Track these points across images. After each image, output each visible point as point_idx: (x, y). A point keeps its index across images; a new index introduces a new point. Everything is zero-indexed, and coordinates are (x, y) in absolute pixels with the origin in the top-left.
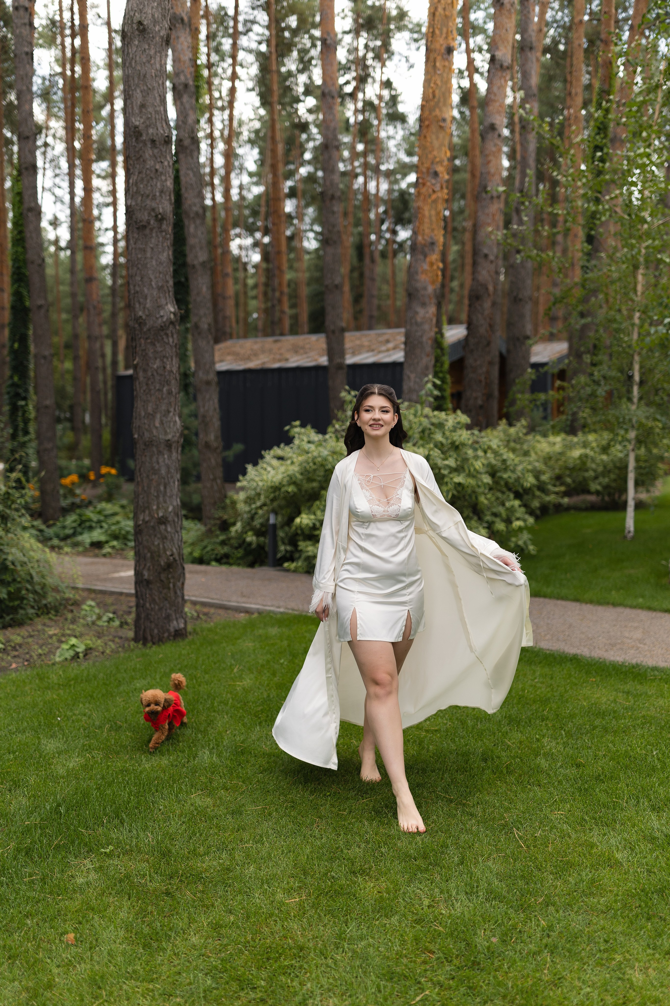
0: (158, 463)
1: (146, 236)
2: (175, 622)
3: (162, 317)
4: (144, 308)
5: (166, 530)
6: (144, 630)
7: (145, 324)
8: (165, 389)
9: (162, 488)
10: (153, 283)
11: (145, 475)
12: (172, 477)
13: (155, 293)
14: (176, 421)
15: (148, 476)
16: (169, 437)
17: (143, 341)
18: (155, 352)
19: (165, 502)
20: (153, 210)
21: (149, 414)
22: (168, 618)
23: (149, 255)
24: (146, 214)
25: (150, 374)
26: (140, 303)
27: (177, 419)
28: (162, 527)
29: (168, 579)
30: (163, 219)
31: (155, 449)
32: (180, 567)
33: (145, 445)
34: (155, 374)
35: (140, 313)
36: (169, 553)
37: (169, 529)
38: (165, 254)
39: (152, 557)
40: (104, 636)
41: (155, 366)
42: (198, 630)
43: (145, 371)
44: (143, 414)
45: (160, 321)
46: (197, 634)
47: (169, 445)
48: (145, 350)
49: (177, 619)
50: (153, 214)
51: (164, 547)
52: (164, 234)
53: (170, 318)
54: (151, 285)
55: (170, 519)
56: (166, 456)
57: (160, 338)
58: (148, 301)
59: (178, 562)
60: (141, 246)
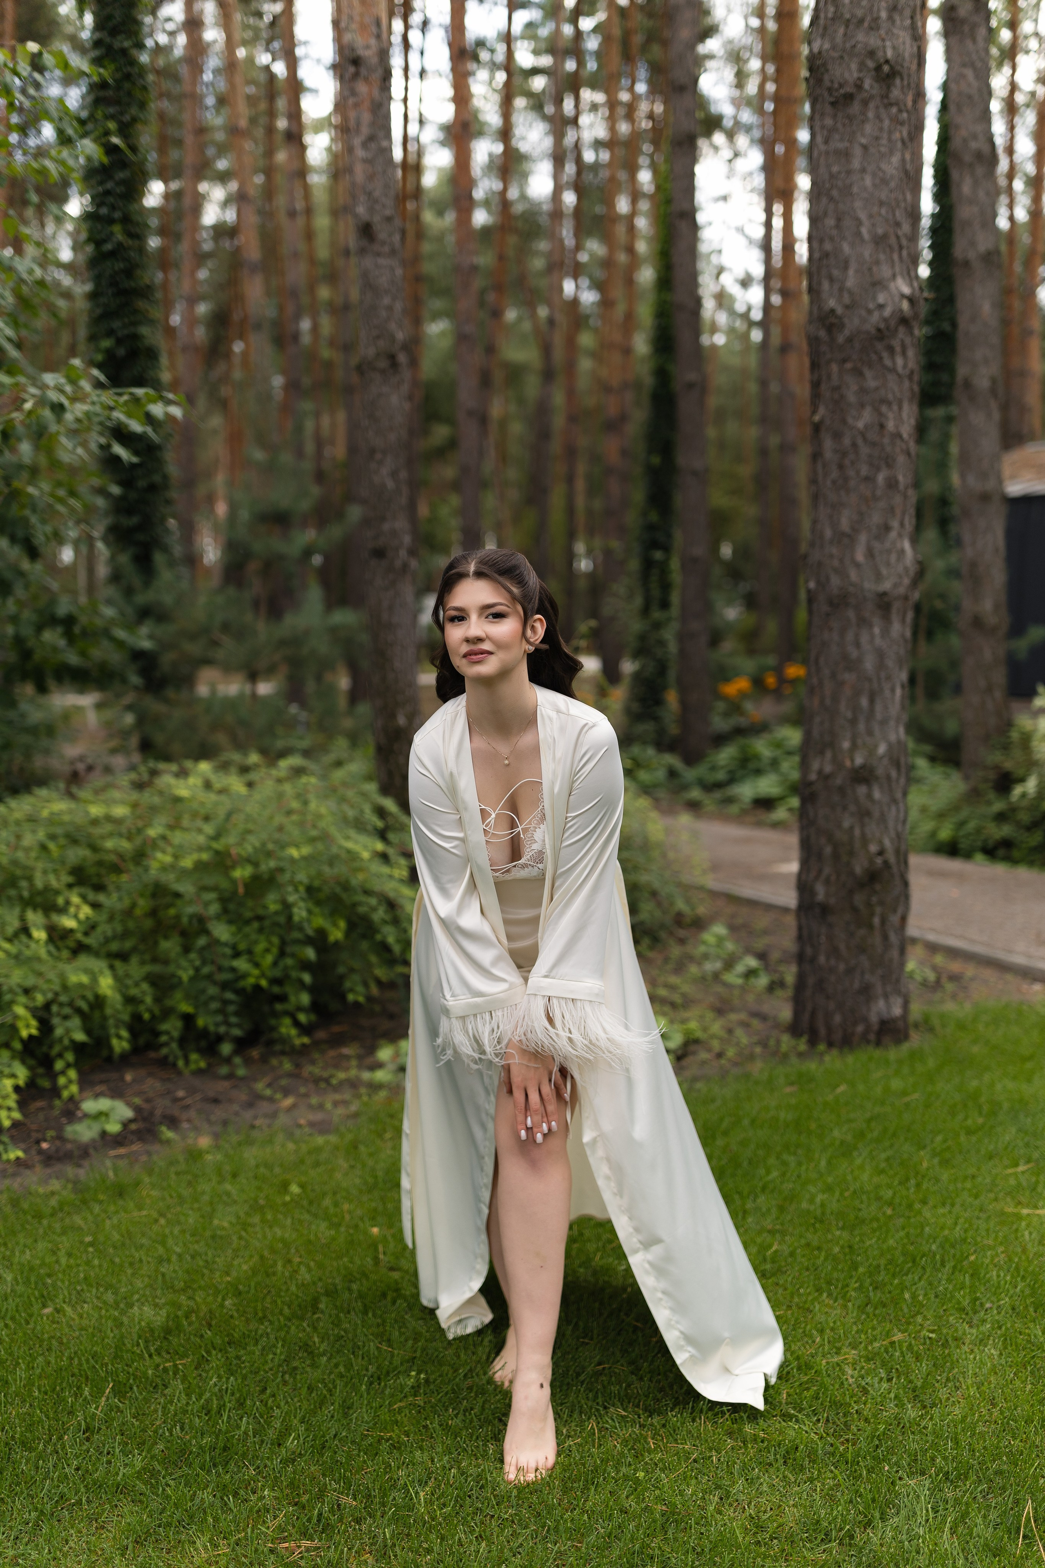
0: (858, 645)
1: (850, 118)
2: (881, 1003)
3: (881, 307)
4: (841, 290)
5: (869, 796)
6: (813, 1014)
7: (842, 326)
8: (881, 478)
9: (864, 702)
10: (864, 231)
12: (889, 678)
13: (867, 252)
14: (903, 551)
15: (833, 675)
16: (887, 586)
17: (834, 367)
18: (863, 390)
19: (870, 733)
20: (872, 54)
21: (844, 534)
22: (866, 991)
23: (856, 164)
24: (854, 66)
25: (847, 441)
26: (831, 279)
27: (907, 545)
28: (862, 790)
29: (869, 905)
30: (894, 73)
31: (851, 614)
32: (898, 879)
33: (831, 603)
34: (860, 441)
35: (832, 303)
36: (873, 848)
37: (877, 794)
38: (895, 160)
39: (836, 856)
40: (733, 1010)
41: (860, 424)
42: (936, 1022)
43: (837, 436)
44: (828, 533)
45: (875, 317)
46: (931, 1029)
47: (884, 603)
48: (837, 388)
49: (886, 996)
50: (871, 64)
51: (863, 835)
52: (894, 110)
53: (901, 311)
54: (858, 234)
55: (880, 771)
56: (877, 630)
57: (874, 357)
58: (851, 272)
59: (895, 870)
60: (841, 146)
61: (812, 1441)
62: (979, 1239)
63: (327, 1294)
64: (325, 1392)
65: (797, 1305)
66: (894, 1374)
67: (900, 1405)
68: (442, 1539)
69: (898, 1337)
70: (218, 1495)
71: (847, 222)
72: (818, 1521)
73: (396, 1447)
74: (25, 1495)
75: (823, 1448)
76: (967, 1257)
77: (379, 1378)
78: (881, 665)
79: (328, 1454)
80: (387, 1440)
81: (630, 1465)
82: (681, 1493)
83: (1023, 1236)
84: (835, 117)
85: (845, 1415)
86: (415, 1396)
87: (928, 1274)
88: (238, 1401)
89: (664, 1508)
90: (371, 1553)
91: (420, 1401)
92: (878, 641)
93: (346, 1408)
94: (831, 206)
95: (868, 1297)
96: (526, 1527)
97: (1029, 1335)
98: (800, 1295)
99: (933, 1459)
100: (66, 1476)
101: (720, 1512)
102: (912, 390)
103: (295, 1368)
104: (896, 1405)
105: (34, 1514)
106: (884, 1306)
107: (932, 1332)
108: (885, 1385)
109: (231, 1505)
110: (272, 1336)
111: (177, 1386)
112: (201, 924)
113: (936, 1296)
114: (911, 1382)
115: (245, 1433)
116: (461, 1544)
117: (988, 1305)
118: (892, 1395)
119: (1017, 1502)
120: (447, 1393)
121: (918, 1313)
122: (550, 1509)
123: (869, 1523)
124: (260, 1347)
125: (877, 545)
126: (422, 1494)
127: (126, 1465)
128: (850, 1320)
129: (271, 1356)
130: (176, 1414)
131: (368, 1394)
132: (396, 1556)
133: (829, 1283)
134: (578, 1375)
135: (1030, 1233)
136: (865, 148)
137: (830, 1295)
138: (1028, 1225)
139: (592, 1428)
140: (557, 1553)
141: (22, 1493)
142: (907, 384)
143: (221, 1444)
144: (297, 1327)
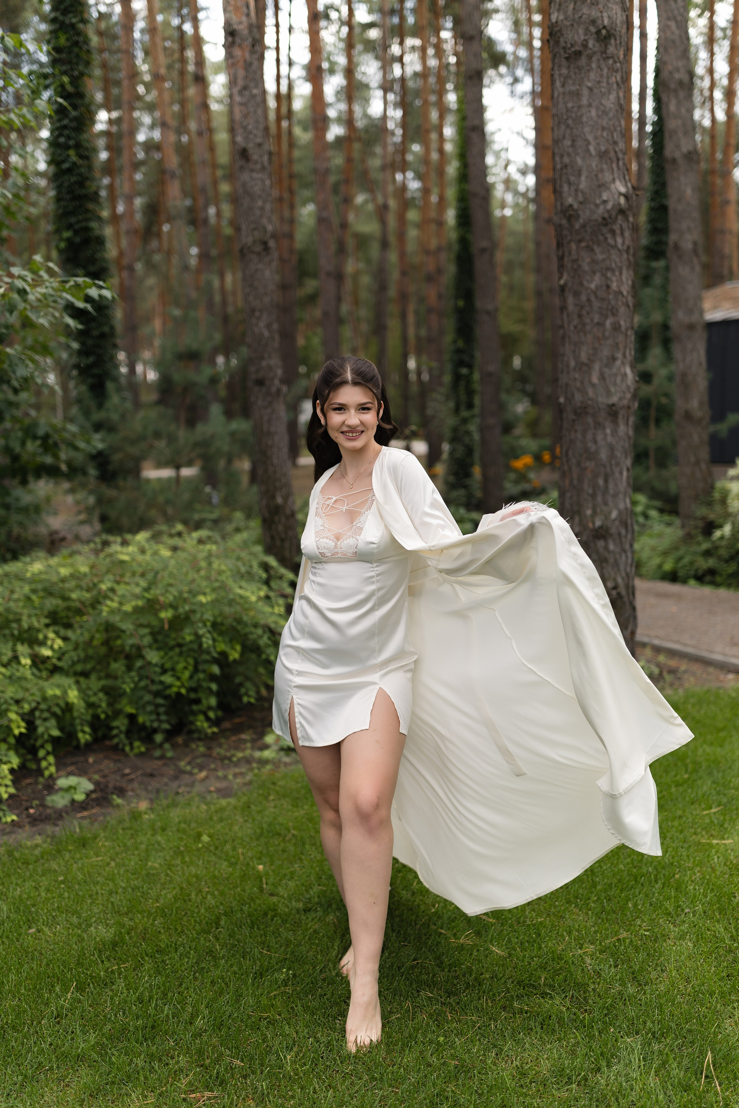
0: (595, 442)
1: (579, 68)
3: (605, 202)
4: (576, 191)
5: (606, 548)
7: (578, 216)
8: (608, 323)
9: (601, 482)
10: (591, 148)
11: (574, 461)
12: (618, 464)
13: (594, 163)
14: (625, 375)
15: (579, 464)
16: (614, 399)
17: (573, 246)
18: (594, 261)
19: (606, 504)
20: (593, 22)
21: (583, 364)
23: (584, 101)
24: (581, 31)
25: (584, 298)
26: (569, 184)
27: (628, 370)
28: (601, 544)
30: (609, 35)
31: (590, 420)
32: (628, 605)
33: (575, 413)
34: (593, 298)
35: (570, 200)
37: (611, 547)
38: (612, 97)
41: (593, 286)
43: (577, 294)
44: (572, 364)
45: (601, 210)
47: (613, 412)
48: (576, 261)
50: (593, 29)
52: (611, 62)
53: (619, 204)
54: (588, 151)
55: (613, 530)
56: (608, 431)
57: (601, 238)
58: (583, 178)
59: (625, 599)
60: (573, 88)
61: (561, 1012)
62: (682, 862)
63: (226, 914)
64: (223, 985)
65: (553, 913)
66: (619, 962)
67: (623, 984)
68: (302, 1089)
69: (623, 934)
70: (148, 1060)
71: (580, 143)
72: (563, 1069)
73: (272, 1023)
74: (14, 1064)
75: (569, 1017)
76: (674, 875)
77: (261, 974)
78: (612, 455)
79: (224, 1030)
80: (266, 1019)
81: (434, 1032)
82: (469, 1051)
83: (713, 859)
84: (569, 67)
85: (584, 992)
86: (286, 985)
87: (645, 890)
88: (163, 992)
89: (457, 1063)
90: (253, 1099)
91: (289, 990)
92: (609, 439)
93: (239, 996)
94: (568, 131)
95: (603, 907)
96: (360, 1079)
97: (715, 932)
98: (555, 907)
99: (645, 1023)
100: (43, 1050)
101: (495, 1064)
102: (628, 259)
103: (203, 968)
104: (620, 985)
105: (20, 1078)
106: (614, 913)
107: (646, 931)
108: (613, 970)
109: (156, 1067)
110: (187, 946)
111: (121, 984)
112: (138, 652)
113: (651, 905)
114: (631, 967)
115: (167, 1016)
116: (315, 1092)
117: (687, 910)
118: (618, 977)
119: (701, 1052)
120: (307, 984)
121: (638, 917)
122: (377, 1065)
123: (599, 1070)
124: (178, 954)
125: (606, 370)
126: (288, 1057)
127: (84, 1041)
128: (590, 923)
129: (186, 960)
130: (119, 1003)
131: (253, 985)
132: (270, 1101)
133: (577, 897)
134: (399, 968)
135: (718, 857)
136: (590, 89)
137: (577, 906)
138: (717, 852)
139: (408, 1006)
140: (382, 1096)
141: (12, 1062)
142: (625, 256)
143: (150, 1025)
144: (205, 939)
